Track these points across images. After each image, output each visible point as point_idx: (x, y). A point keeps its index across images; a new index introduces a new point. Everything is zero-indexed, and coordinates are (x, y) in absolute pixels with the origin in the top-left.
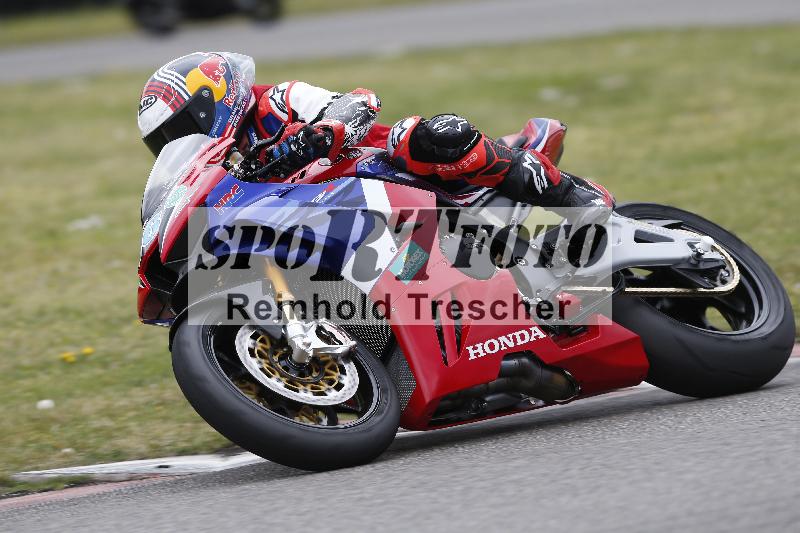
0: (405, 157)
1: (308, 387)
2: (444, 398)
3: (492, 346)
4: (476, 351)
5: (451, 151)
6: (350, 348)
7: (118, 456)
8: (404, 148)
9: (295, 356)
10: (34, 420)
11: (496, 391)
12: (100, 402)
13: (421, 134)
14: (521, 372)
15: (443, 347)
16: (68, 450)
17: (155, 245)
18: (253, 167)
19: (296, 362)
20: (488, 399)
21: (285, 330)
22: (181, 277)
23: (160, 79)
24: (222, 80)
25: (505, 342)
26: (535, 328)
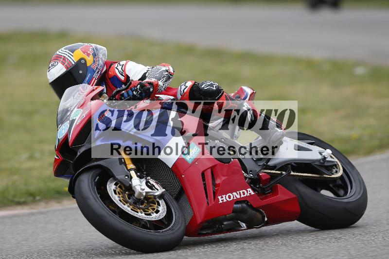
1: (142, 211)
2: (206, 221)
3: (230, 197)
4: (222, 199)
5: (210, 99)
6: (162, 193)
9: (136, 195)
11: (229, 219)
13: (195, 89)
15: (207, 196)
17: (66, 138)
19: (136, 198)
20: (225, 223)
21: (131, 182)
22: (79, 154)
23: (60, 54)
24: (91, 56)
25: (236, 195)
26: (249, 190)
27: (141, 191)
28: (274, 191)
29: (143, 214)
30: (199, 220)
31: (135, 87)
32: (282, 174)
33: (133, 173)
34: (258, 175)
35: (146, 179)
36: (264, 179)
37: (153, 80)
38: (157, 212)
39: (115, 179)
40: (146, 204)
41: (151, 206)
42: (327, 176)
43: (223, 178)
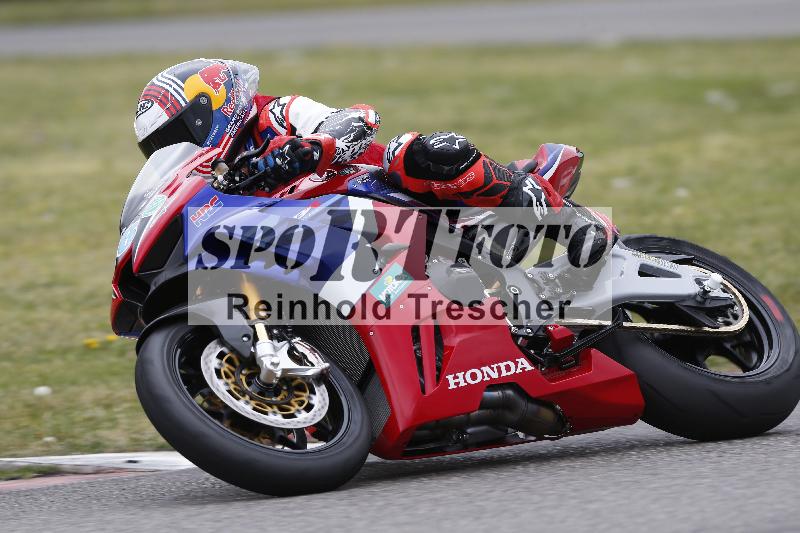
0: (399, 173)
1: (276, 409)
2: (421, 427)
3: (474, 376)
4: (457, 381)
5: (446, 168)
6: (322, 370)
7: (96, 447)
8: (400, 162)
9: (262, 376)
10: (29, 406)
11: (478, 422)
12: (102, 391)
13: (417, 149)
14: (505, 405)
15: (422, 374)
16: (49, 439)
17: (130, 254)
18: (237, 179)
19: (264, 383)
20: (470, 430)
21: (255, 349)
22: (153, 288)
23: (158, 83)
24: (222, 89)
26: (522, 360)
27: (271, 368)
29: (279, 417)
30: (403, 424)
32: (601, 327)
35: (290, 342)
36: (558, 337)
39: (222, 341)
42: (708, 329)
43: (462, 338)
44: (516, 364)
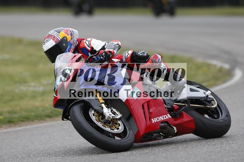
6: (120, 117)
8: (129, 59)
13: (134, 55)
14: (164, 128)
19: (106, 120)
20: (154, 135)
21: (103, 110)
23: (51, 34)
24: (70, 35)
25: (161, 118)
26: (168, 115)
27: (109, 116)
28: (181, 115)
29: (109, 129)
30: (142, 133)
31: (102, 54)
32: (185, 105)
33: (103, 105)
34: (172, 106)
35: (111, 108)
36: (176, 108)
37: (111, 50)
38: (118, 129)
39: (93, 109)
40: (112, 124)
41: (114, 125)
42: (209, 107)
43: (154, 108)
44: (167, 116)
